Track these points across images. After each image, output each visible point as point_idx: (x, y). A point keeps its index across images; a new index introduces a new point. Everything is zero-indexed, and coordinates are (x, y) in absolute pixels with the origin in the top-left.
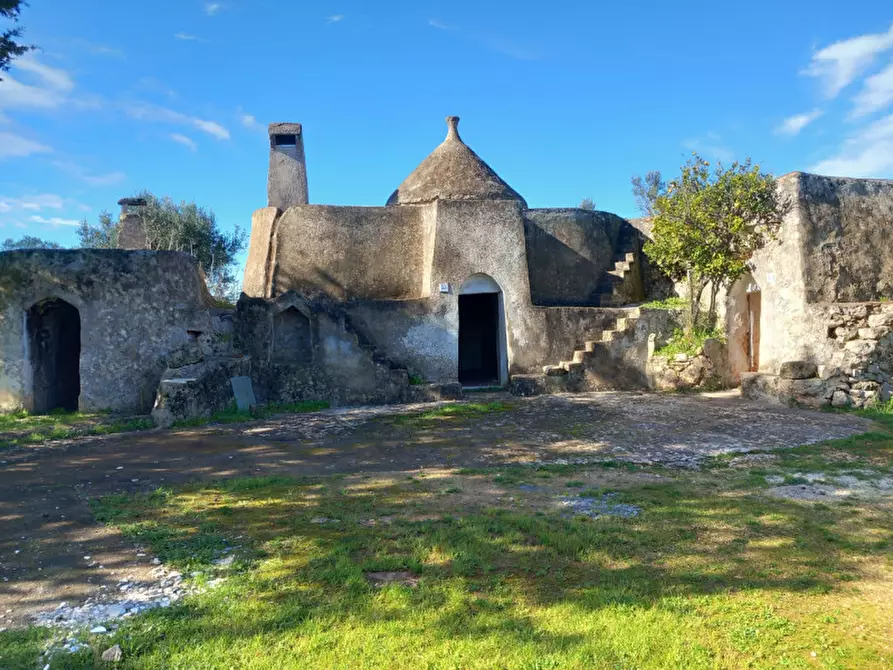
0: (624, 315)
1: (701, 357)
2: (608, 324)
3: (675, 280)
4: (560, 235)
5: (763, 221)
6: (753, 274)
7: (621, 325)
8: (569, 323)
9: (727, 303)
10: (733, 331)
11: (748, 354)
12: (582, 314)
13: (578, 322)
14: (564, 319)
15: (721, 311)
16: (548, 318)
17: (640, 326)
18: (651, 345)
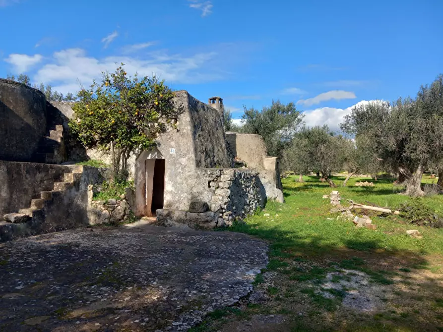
0: (69, 171)
1: (124, 200)
2: (58, 177)
3: (87, 148)
4: (8, 101)
5: (164, 116)
6: (159, 148)
7: (69, 178)
8: (28, 176)
9: (136, 165)
10: (138, 183)
11: (145, 197)
12: (38, 168)
13: (35, 175)
14: (23, 172)
15: (132, 170)
16: (9, 172)
17: (83, 179)
18: (90, 194)
